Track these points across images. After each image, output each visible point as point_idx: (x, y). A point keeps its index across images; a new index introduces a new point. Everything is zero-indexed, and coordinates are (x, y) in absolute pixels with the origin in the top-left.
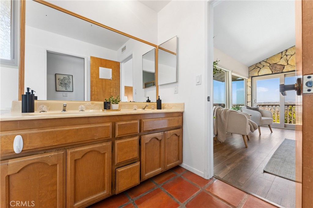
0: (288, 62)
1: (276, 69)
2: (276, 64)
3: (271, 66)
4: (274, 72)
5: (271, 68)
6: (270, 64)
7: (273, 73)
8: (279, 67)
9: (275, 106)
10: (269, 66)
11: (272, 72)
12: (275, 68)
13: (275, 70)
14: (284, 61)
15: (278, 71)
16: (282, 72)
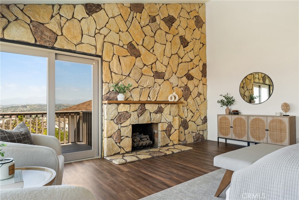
0: (62, 30)
1: (44, 37)
2: (43, 24)
3: (33, 26)
4: (40, 41)
5: (33, 29)
6: (31, 21)
7: (38, 43)
8: (48, 34)
9: (29, 116)
10: (29, 24)
11: (36, 41)
12: (42, 33)
13: (41, 38)
14: (57, 25)
15: (45, 42)
16: (53, 48)
